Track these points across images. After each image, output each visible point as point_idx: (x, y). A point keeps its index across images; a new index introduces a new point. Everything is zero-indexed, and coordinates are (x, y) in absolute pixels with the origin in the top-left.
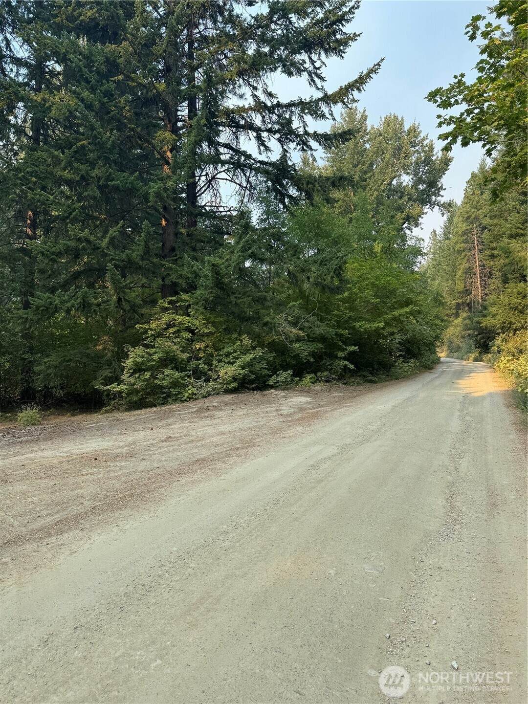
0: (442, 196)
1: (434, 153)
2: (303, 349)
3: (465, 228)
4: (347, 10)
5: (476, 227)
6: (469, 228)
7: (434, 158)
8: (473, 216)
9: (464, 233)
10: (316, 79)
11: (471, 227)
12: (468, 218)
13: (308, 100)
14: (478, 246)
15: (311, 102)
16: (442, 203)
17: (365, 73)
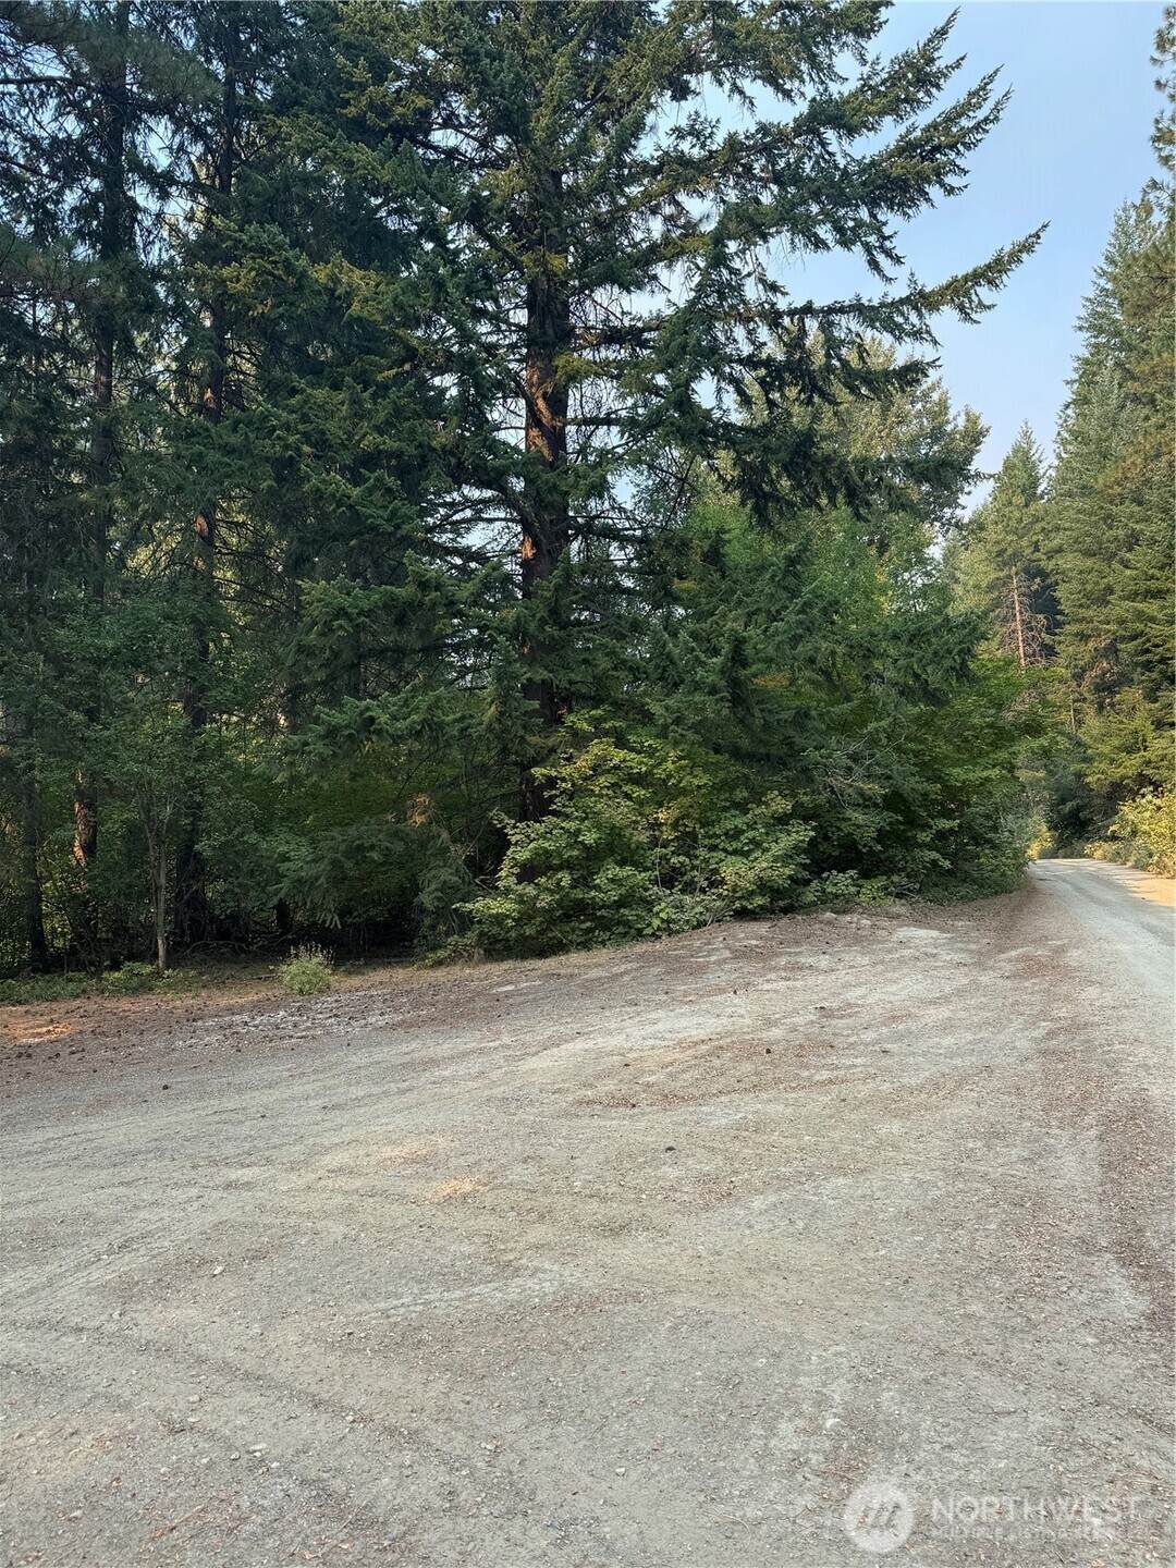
0: (964, 508)
1: (950, 417)
2: (864, 823)
3: (993, 576)
4: (971, 124)
5: (1017, 574)
6: (1001, 574)
7: (949, 428)
8: (1010, 551)
9: (991, 588)
10: (881, 258)
11: (1005, 572)
12: (1000, 553)
13: (875, 303)
14: (1021, 613)
15: (882, 305)
16: (966, 521)
17: (1007, 249)
